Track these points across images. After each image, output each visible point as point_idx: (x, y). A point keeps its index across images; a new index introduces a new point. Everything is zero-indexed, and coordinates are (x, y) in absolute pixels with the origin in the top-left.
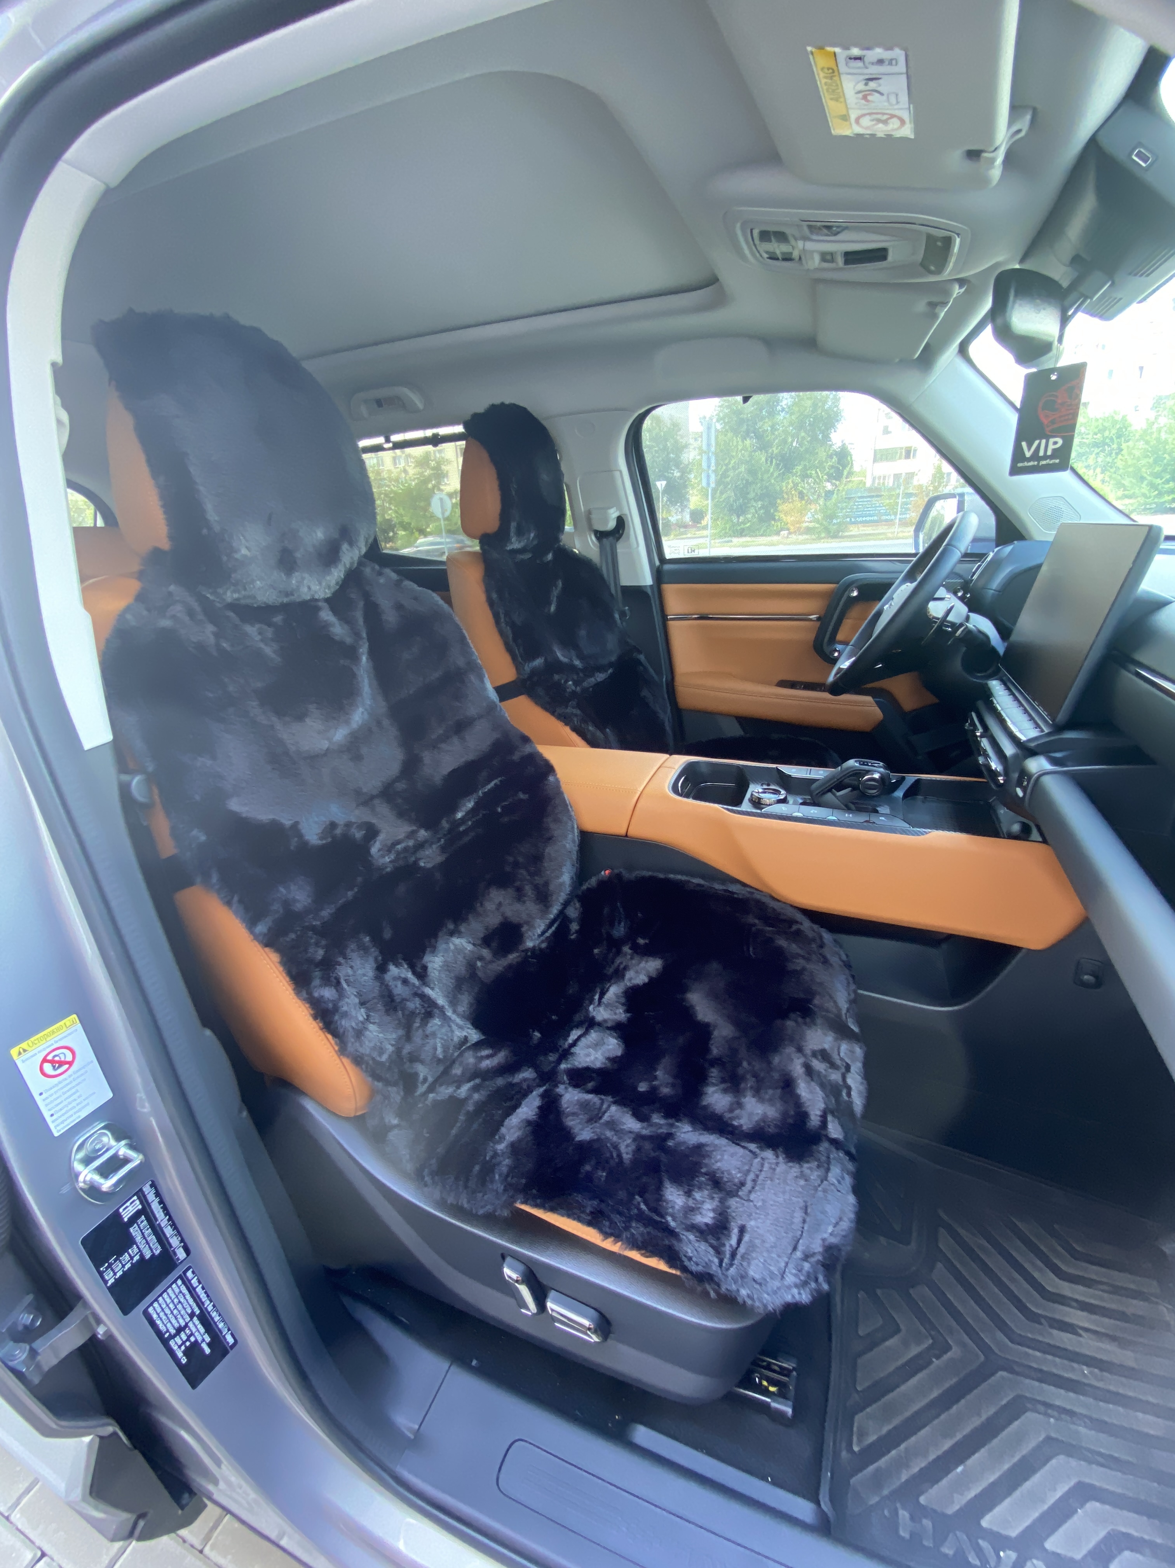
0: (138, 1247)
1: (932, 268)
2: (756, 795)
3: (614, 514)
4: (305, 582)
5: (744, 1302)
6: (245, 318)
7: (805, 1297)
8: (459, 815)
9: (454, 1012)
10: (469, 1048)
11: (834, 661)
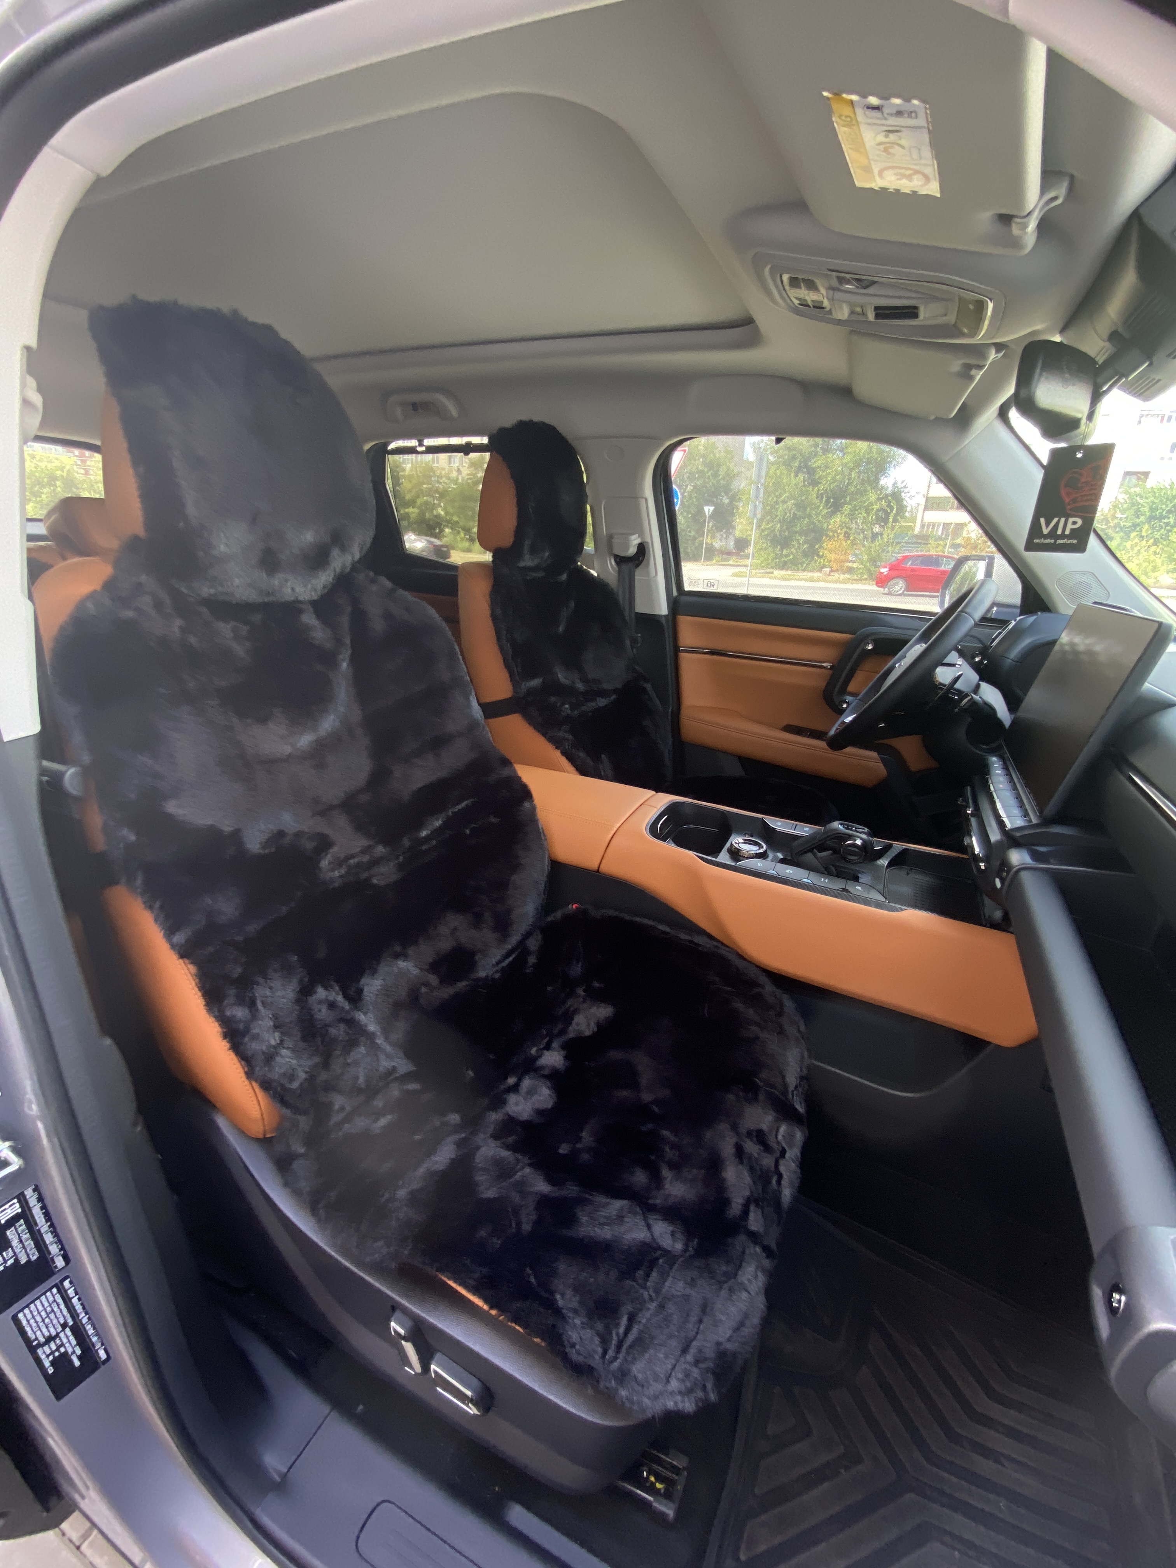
0: (13, 1250)
1: (966, 331)
2: (736, 846)
3: (635, 540)
4: (289, 584)
5: (623, 1403)
6: (255, 314)
7: (688, 1406)
8: (424, 833)
9: (386, 1039)
10: (396, 1079)
11: (841, 712)
